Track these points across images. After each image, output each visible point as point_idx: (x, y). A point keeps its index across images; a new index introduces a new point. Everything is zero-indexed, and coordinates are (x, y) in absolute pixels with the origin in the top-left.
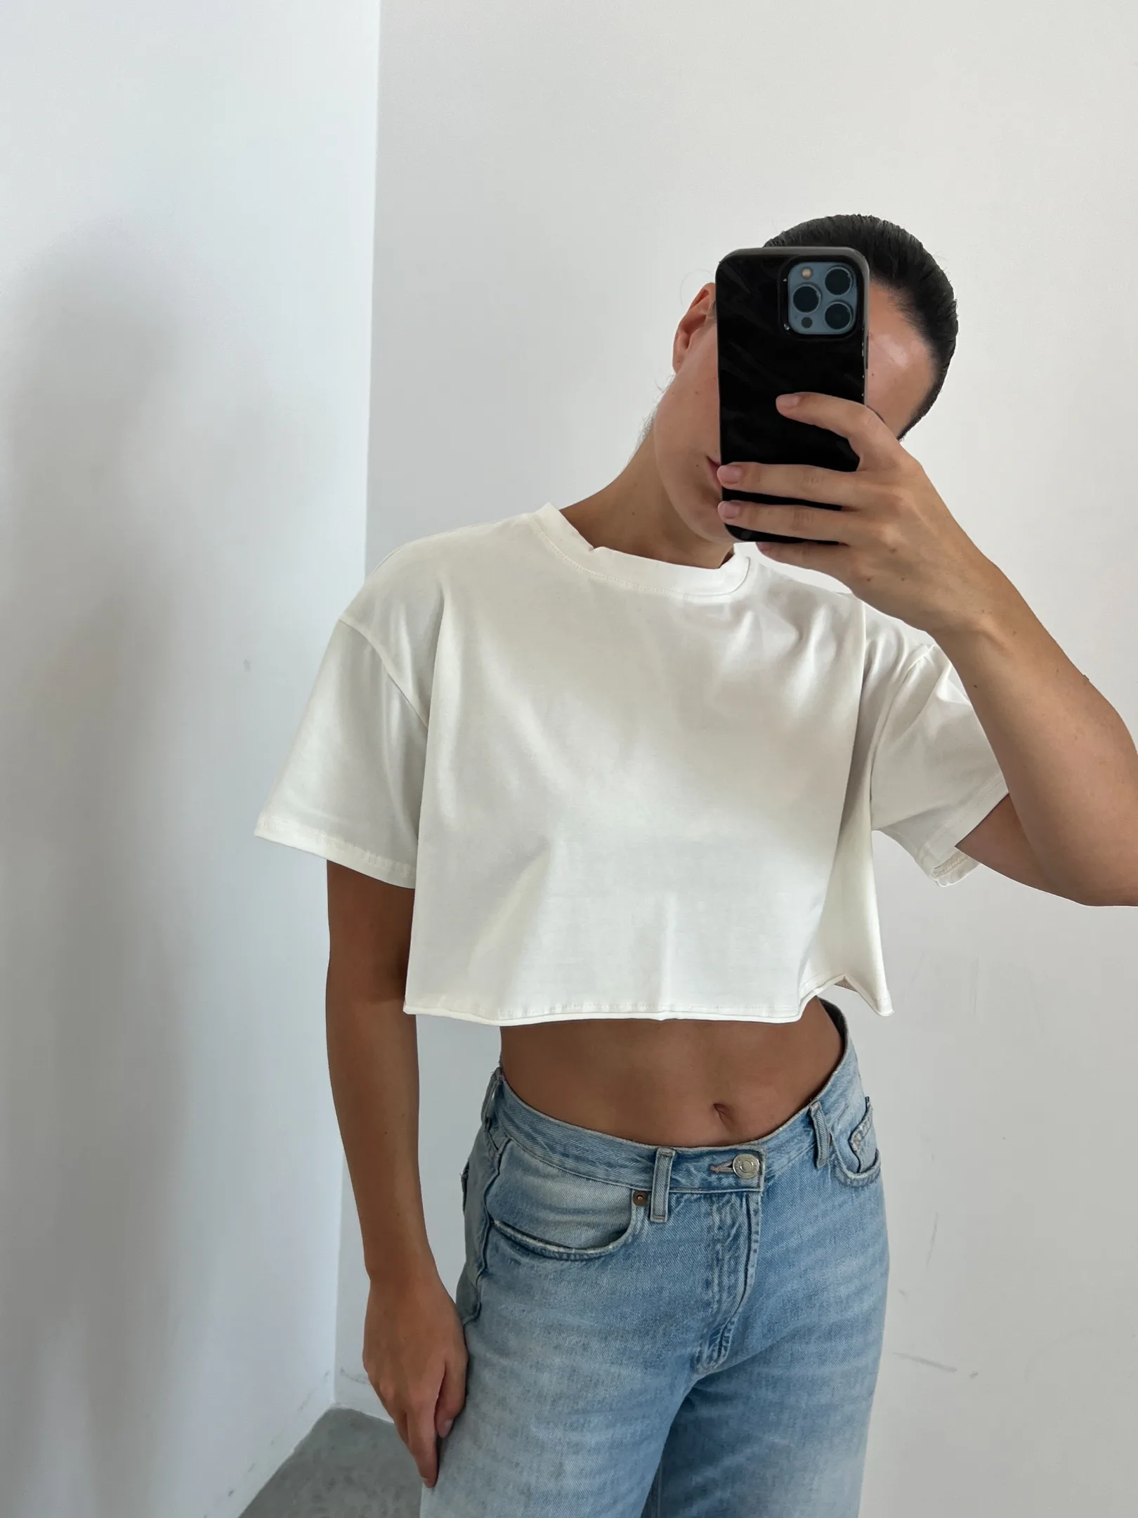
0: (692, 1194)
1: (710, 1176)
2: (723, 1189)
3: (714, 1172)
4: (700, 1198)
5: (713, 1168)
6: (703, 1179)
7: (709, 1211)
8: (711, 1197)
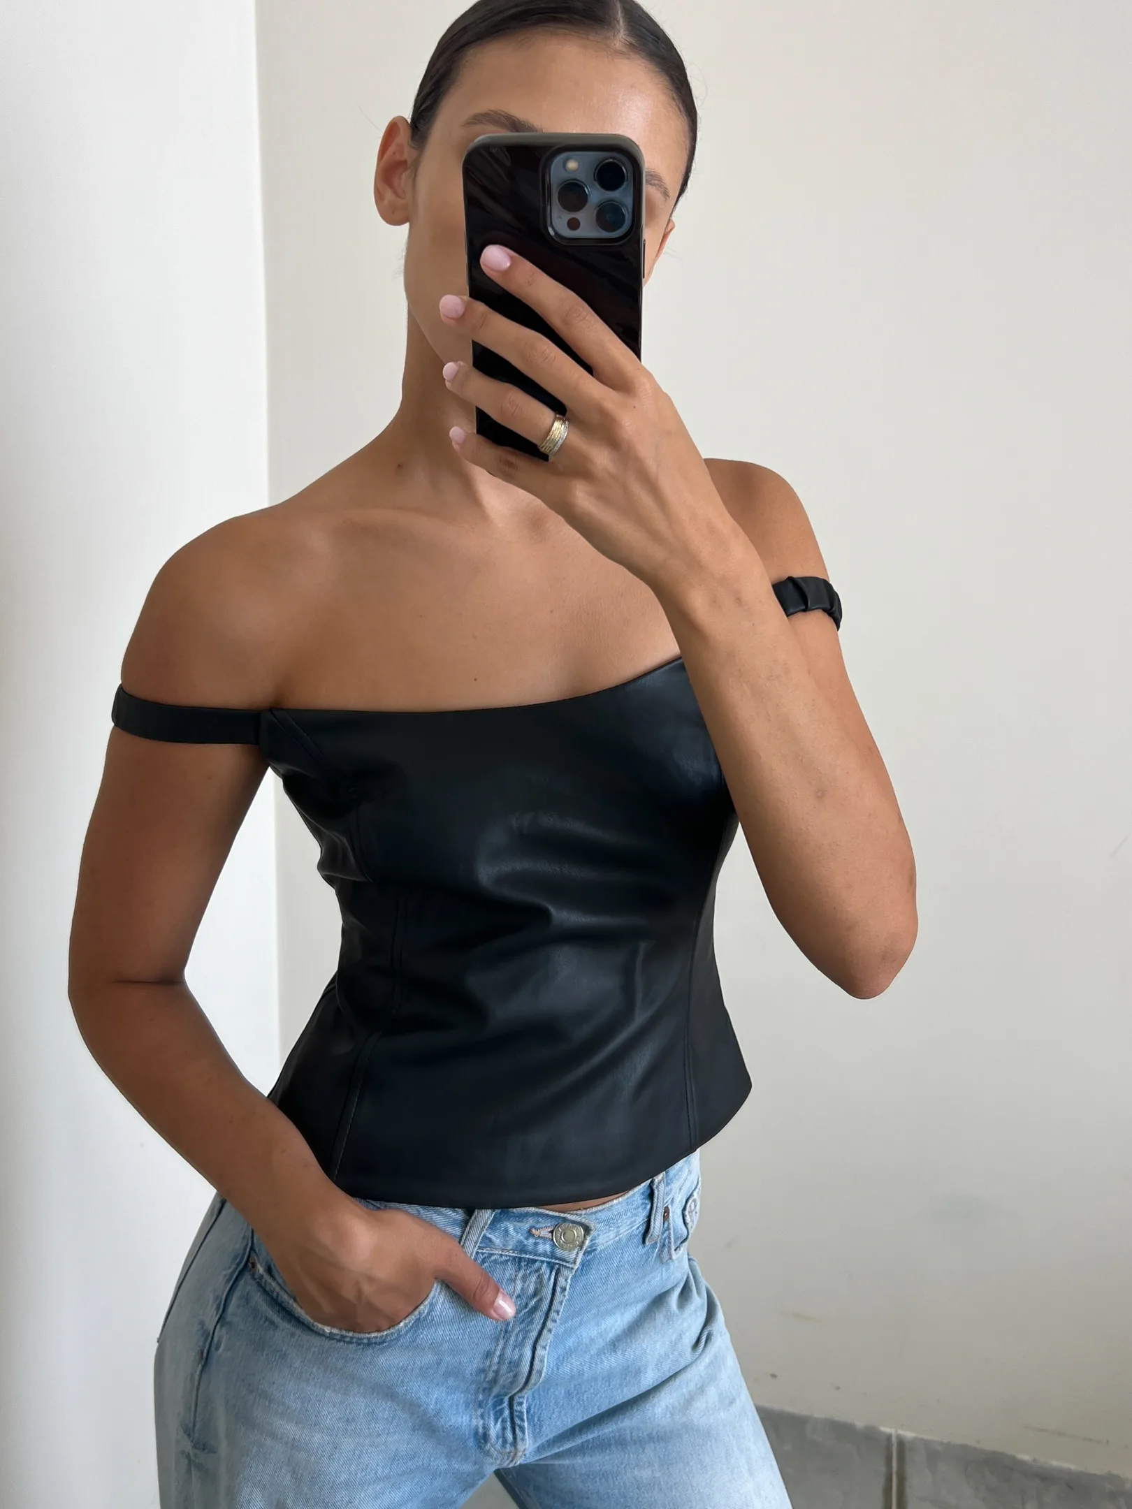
4: (507, 1261)
6: (520, 1242)
7: (513, 1277)
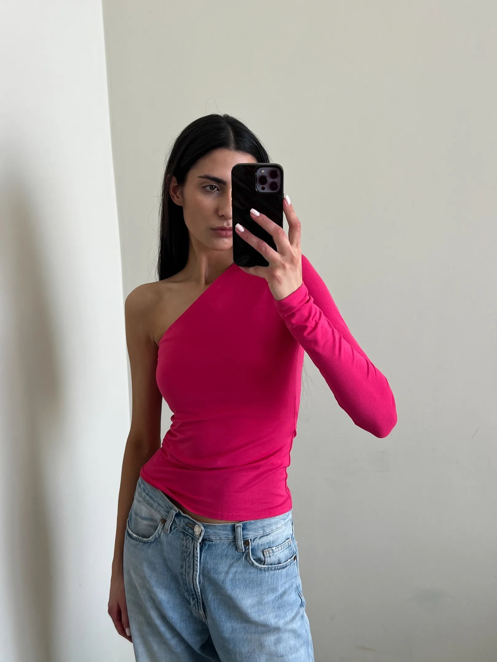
0: (179, 529)
1: (186, 526)
2: (189, 533)
3: (188, 526)
5: (188, 524)
8: (184, 534)
